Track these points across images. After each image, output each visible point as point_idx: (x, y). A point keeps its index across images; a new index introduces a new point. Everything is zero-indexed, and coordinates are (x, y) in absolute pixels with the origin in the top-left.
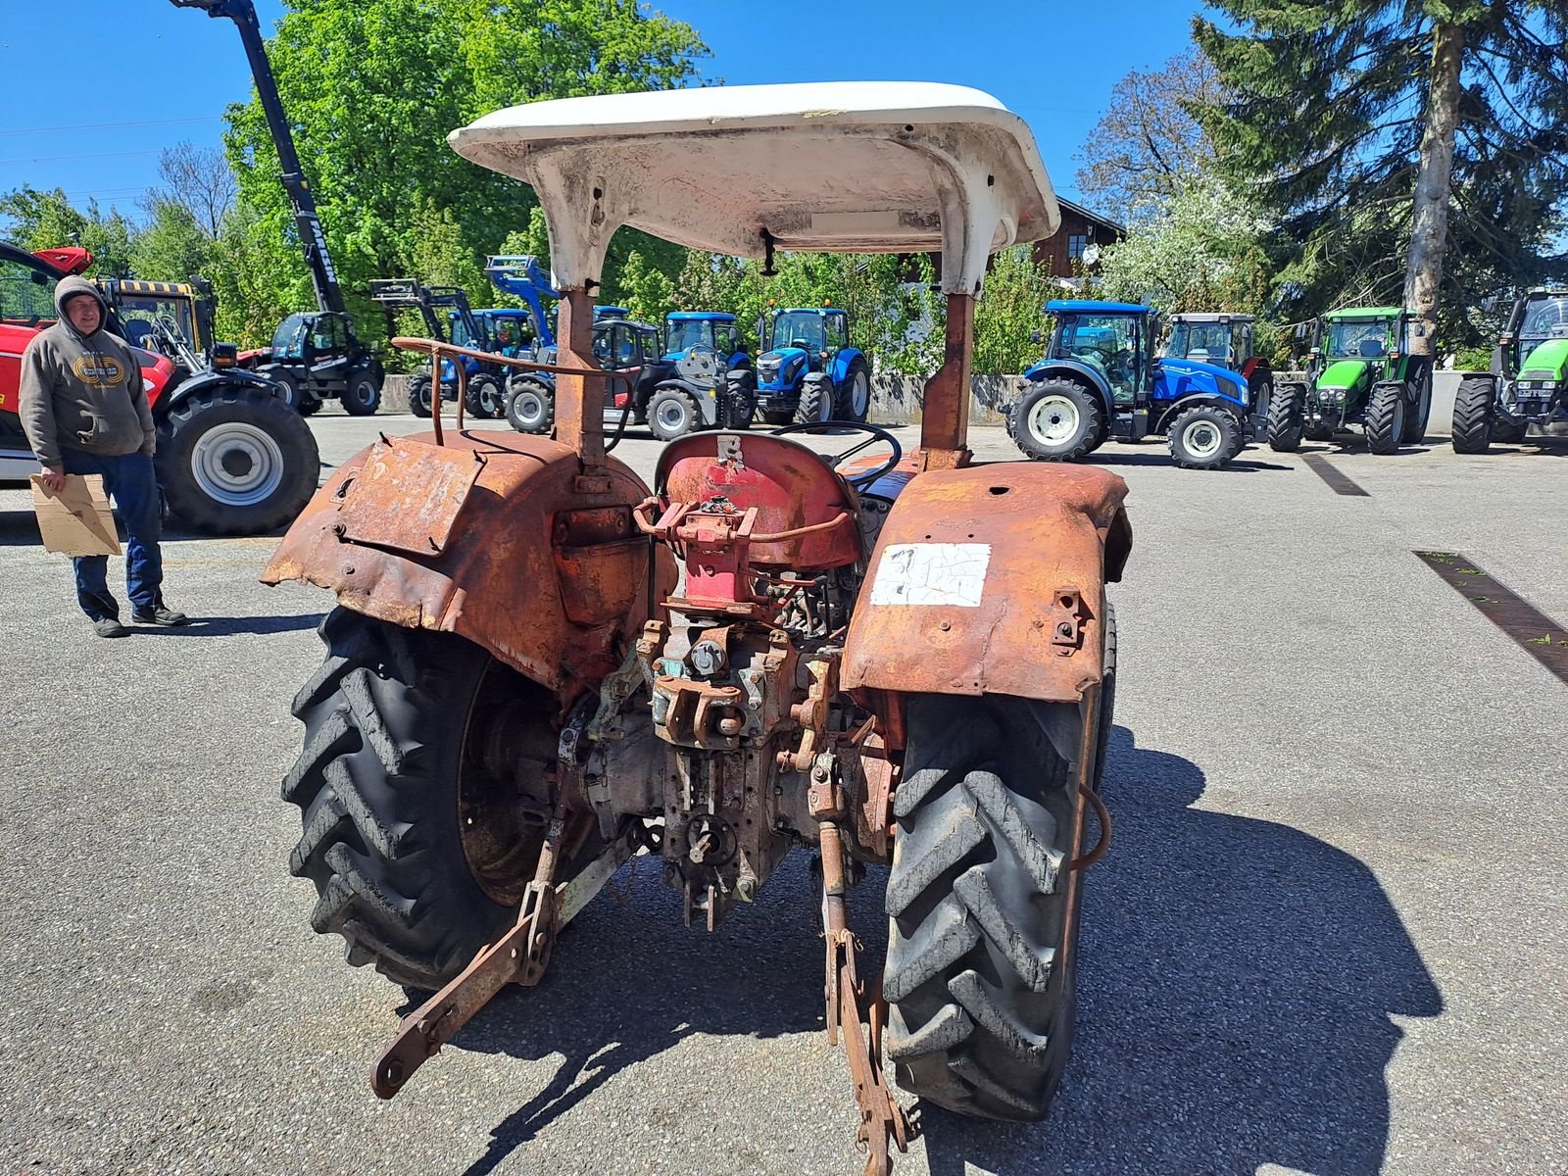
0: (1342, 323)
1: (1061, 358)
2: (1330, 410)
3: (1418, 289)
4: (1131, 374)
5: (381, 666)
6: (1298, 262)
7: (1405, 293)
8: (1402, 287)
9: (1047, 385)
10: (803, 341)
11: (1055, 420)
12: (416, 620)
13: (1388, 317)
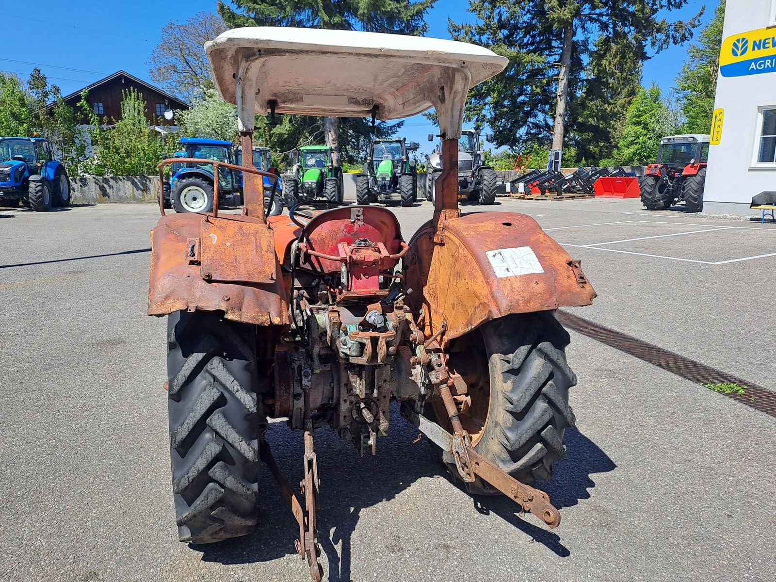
0: (307, 152)
1: (193, 167)
2: (310, 192)
3: (331, 138)
4: (228, 175)
5: (225, 354)
6: (281, 124)
7: (326, 140)
8: (324, 137)
9: (188, 181)
10: (21, 156)
11: (195, 199)
12: (269, 321)
13: (325, 150)
